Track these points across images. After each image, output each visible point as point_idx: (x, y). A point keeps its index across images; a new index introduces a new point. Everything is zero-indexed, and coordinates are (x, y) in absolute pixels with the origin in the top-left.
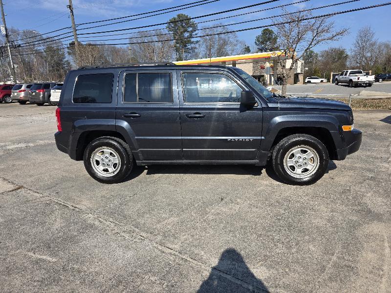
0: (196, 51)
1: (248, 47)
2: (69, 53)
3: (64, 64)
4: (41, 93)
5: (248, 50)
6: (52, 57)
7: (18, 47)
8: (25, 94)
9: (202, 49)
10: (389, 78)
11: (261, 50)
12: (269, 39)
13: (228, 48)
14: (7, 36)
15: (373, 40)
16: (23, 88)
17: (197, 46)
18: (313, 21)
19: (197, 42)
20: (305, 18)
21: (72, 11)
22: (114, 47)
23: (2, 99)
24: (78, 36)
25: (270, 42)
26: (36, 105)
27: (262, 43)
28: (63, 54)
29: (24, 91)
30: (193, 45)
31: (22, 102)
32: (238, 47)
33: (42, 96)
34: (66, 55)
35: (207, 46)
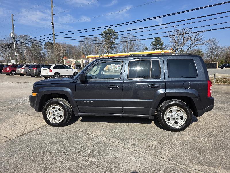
0: (117, 49)
1: (147, 47)
2: (45, 48)
3: (42, 54)
4: (35, 70)
5: (146, 49)
6: (35, 50)
7: (20, 44)
8: (24, 70)
9: (121, 48)
10: (228, 67)
11: (154, 49)
12: (159, 43)
13: (135, 48)
14: (14, 38)
15: (218, 45)
16: (23, 67)
17: (118, 46)
18: (192, 34)
19: (118, 44)
20: (187, 33)
21: (53, 26)
22: (70, 46)
23: (10, 73)
24: (55, 39)
25: (159, 45)
26: (30, 77)
27: (155, 45)
28: (41, 49)
29: (24, 68)
30: (115, 45)
31: (22, 75)
32: (141, 47)
33: (35, 71)
34: (43, 49)
35: (123, 46)
